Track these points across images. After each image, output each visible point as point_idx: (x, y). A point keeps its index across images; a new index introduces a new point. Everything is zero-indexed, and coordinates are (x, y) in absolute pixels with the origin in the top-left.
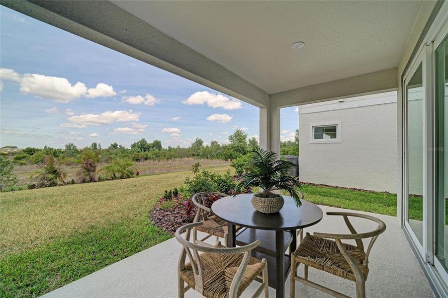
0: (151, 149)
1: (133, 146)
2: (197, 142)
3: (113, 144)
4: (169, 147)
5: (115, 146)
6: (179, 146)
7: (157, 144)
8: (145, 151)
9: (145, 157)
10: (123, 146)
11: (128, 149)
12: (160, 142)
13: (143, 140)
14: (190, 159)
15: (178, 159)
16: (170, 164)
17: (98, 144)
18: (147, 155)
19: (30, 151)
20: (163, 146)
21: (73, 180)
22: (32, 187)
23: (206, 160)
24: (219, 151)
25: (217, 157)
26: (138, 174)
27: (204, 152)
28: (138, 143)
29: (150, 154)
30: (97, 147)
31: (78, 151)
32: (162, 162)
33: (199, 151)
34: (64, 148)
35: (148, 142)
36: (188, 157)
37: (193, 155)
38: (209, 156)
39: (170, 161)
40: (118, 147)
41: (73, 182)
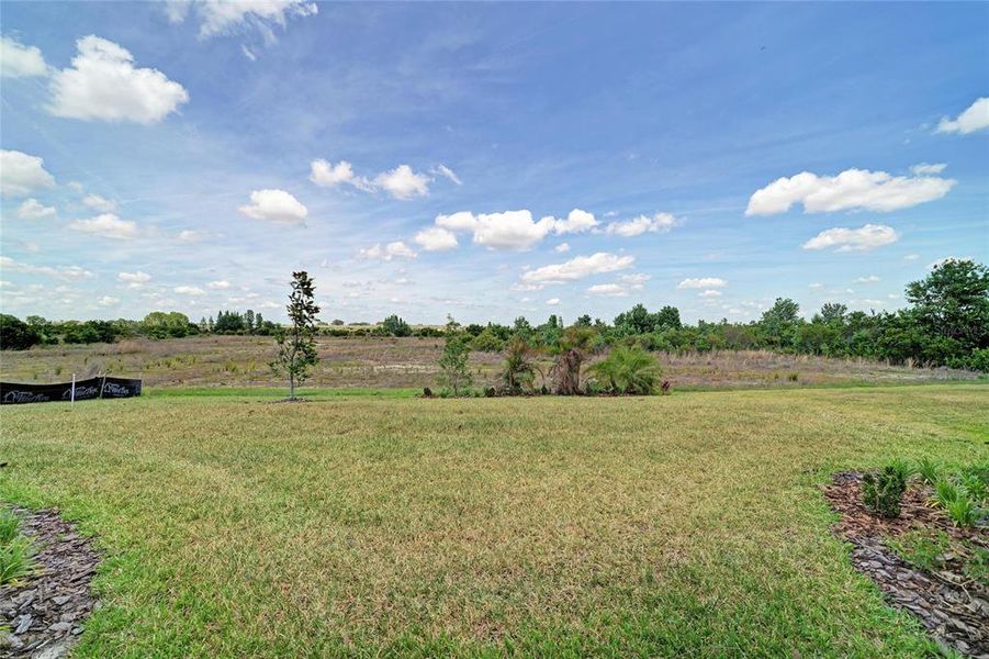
0: (657, 327)
1: (619, 320)
2: (778, 307)
3: (582, 316)
4: (701, 322)
5: (586, 320)
6: (725, 320)
7: (670, 316)
8: (643, 331)
9: (649, 344)
10: (602, 321)
11: (609, 328)
12: (677, 311)
13: (640, 307)
14: (763, 352)
15: (726, 352)
16: (709, 364)
17: (558, 318)
18: (652, 340)
19: (475, 330)
20: (683, 321)
21: (544, 387)
22: (490, 393)
23: (817, 358)
24: (864, 332)
25: (857, 350)
26: (665, 386)
27: (806, 336)
28: (629, 315)
29: (659, 339)
30: (558, 323)
31: (530, 330)
32: (688, 359)
33: (786, 333)
34: (512, 326)
35: (649, 312)
36: (757, 349)
37: (771, 343)
38: (824, 347)
39: (709, 358)
40: (593, 322)
41: (545, 392)
